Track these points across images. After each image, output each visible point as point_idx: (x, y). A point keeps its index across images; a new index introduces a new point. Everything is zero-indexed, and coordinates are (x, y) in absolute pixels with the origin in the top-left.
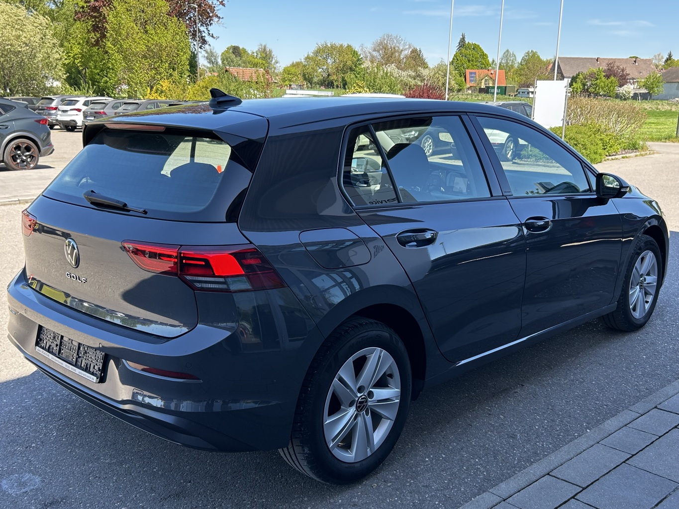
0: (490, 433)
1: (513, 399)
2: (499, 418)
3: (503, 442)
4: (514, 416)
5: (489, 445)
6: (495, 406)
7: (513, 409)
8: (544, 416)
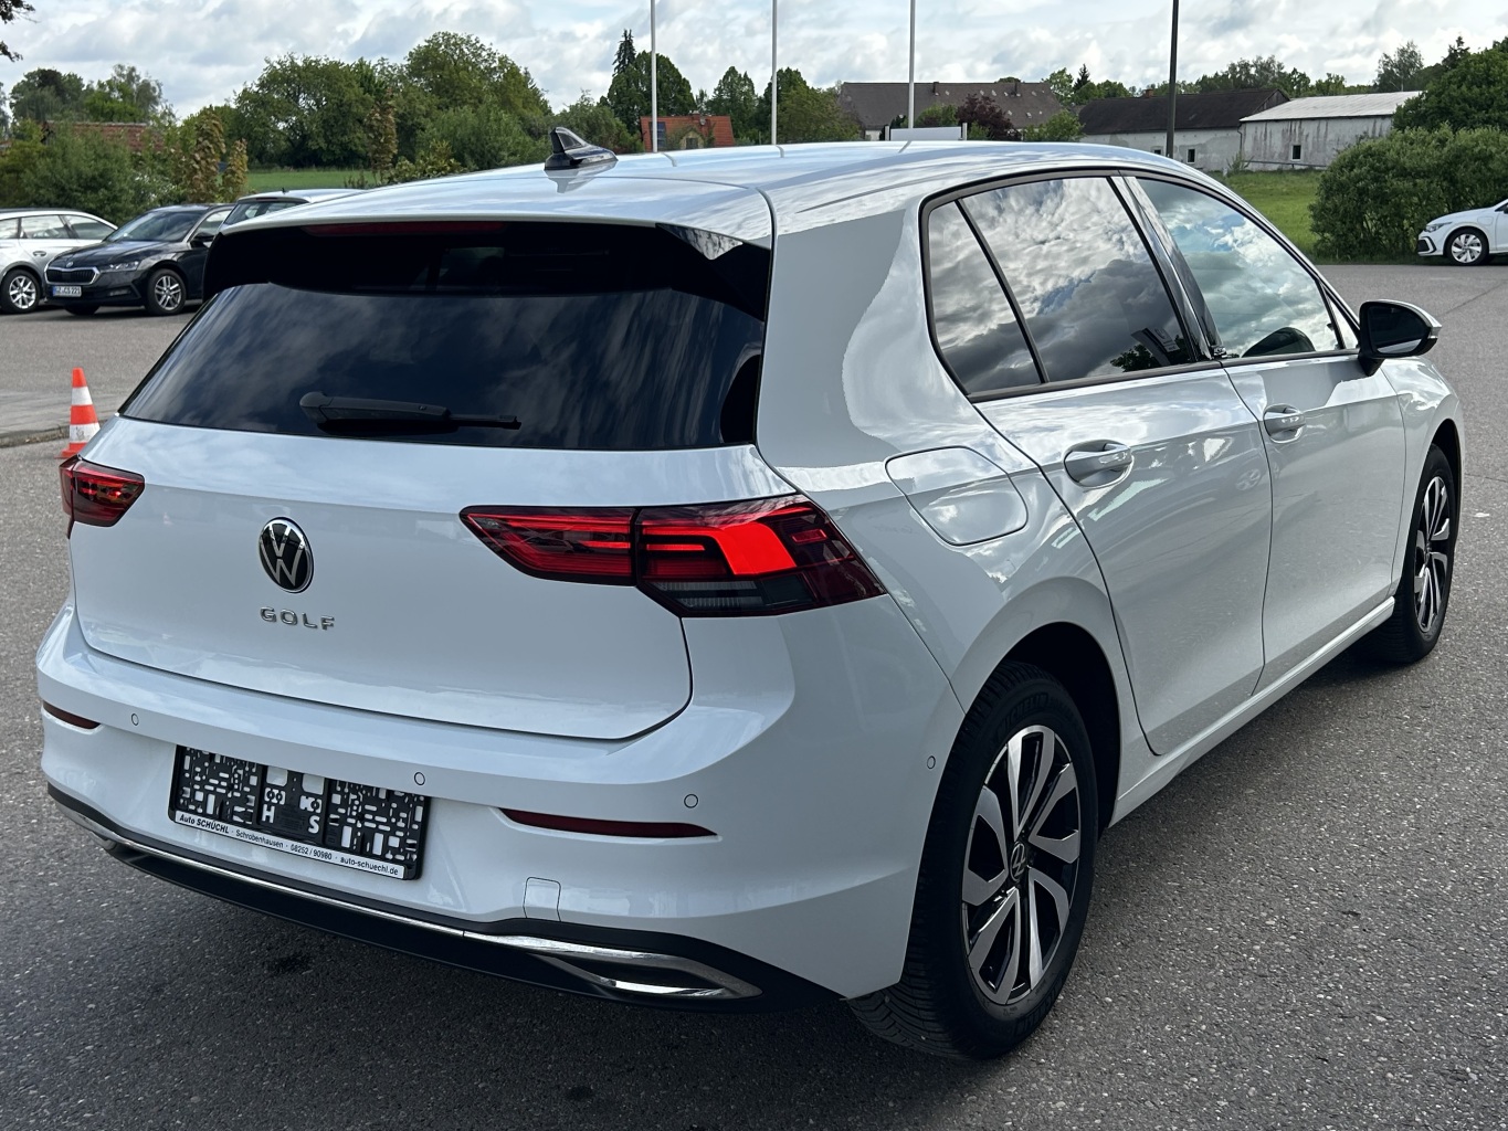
0: (1390, 1075)
1: (1366, 958)
2: (1374, 1021)
3: (1446, 1098)
4: (1408, 1011)
5: (1422, 1116)
6: (1338, 989)
7: (1391, 990)
8: (1483, 1001)
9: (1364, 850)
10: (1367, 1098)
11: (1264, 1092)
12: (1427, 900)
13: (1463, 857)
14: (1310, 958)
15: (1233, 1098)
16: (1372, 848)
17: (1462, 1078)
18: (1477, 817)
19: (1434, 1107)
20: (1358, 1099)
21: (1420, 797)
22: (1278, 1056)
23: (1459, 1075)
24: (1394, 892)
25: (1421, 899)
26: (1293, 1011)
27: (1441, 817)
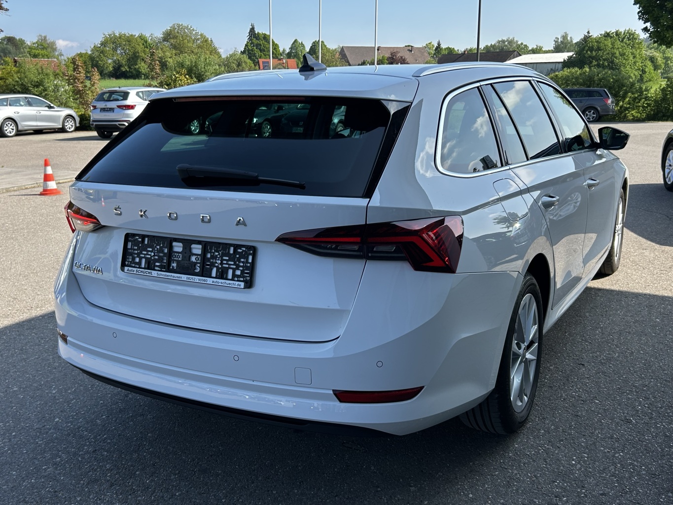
2: (595, 402)
4: (607, 398)
7: (599, 391)
8: (634, 395)
9: (583, 342)
10: (595, 429)
11: (557, 427)
12: (609, 360)
13: (620, 343)
14: (568, 380)
15: (546, 430)
16: (586, 341)
17: (630, 422)
18: (624, 329)
19: (620, 432)
20: (592, 429)
21: (602, 322)
22: (560, 415)
23: (629, 421)
24: (596, 357)
25: (606, 359)
26: (564, 399)
27: (611, 329)
